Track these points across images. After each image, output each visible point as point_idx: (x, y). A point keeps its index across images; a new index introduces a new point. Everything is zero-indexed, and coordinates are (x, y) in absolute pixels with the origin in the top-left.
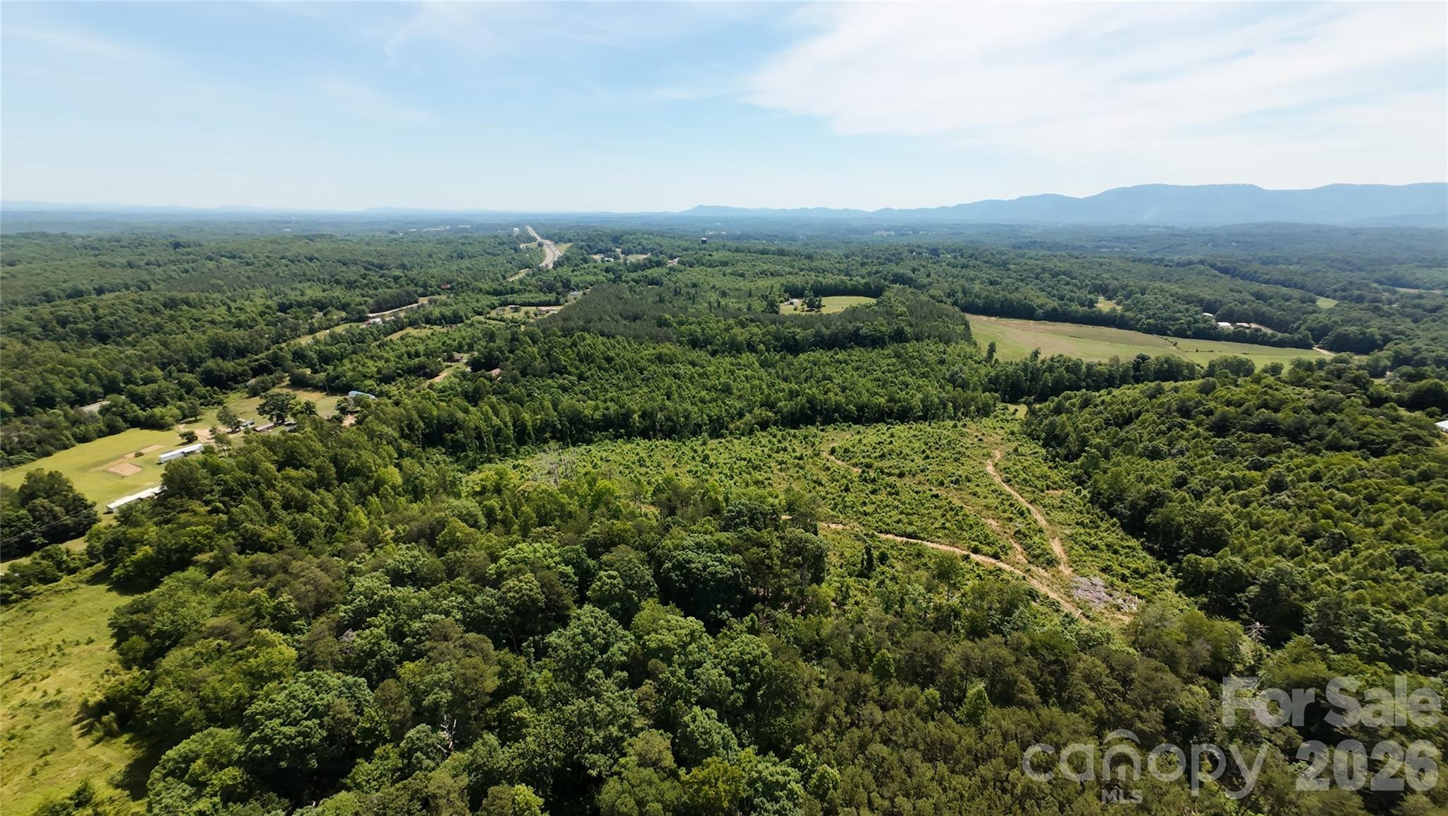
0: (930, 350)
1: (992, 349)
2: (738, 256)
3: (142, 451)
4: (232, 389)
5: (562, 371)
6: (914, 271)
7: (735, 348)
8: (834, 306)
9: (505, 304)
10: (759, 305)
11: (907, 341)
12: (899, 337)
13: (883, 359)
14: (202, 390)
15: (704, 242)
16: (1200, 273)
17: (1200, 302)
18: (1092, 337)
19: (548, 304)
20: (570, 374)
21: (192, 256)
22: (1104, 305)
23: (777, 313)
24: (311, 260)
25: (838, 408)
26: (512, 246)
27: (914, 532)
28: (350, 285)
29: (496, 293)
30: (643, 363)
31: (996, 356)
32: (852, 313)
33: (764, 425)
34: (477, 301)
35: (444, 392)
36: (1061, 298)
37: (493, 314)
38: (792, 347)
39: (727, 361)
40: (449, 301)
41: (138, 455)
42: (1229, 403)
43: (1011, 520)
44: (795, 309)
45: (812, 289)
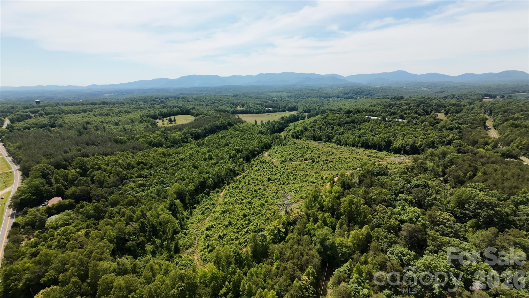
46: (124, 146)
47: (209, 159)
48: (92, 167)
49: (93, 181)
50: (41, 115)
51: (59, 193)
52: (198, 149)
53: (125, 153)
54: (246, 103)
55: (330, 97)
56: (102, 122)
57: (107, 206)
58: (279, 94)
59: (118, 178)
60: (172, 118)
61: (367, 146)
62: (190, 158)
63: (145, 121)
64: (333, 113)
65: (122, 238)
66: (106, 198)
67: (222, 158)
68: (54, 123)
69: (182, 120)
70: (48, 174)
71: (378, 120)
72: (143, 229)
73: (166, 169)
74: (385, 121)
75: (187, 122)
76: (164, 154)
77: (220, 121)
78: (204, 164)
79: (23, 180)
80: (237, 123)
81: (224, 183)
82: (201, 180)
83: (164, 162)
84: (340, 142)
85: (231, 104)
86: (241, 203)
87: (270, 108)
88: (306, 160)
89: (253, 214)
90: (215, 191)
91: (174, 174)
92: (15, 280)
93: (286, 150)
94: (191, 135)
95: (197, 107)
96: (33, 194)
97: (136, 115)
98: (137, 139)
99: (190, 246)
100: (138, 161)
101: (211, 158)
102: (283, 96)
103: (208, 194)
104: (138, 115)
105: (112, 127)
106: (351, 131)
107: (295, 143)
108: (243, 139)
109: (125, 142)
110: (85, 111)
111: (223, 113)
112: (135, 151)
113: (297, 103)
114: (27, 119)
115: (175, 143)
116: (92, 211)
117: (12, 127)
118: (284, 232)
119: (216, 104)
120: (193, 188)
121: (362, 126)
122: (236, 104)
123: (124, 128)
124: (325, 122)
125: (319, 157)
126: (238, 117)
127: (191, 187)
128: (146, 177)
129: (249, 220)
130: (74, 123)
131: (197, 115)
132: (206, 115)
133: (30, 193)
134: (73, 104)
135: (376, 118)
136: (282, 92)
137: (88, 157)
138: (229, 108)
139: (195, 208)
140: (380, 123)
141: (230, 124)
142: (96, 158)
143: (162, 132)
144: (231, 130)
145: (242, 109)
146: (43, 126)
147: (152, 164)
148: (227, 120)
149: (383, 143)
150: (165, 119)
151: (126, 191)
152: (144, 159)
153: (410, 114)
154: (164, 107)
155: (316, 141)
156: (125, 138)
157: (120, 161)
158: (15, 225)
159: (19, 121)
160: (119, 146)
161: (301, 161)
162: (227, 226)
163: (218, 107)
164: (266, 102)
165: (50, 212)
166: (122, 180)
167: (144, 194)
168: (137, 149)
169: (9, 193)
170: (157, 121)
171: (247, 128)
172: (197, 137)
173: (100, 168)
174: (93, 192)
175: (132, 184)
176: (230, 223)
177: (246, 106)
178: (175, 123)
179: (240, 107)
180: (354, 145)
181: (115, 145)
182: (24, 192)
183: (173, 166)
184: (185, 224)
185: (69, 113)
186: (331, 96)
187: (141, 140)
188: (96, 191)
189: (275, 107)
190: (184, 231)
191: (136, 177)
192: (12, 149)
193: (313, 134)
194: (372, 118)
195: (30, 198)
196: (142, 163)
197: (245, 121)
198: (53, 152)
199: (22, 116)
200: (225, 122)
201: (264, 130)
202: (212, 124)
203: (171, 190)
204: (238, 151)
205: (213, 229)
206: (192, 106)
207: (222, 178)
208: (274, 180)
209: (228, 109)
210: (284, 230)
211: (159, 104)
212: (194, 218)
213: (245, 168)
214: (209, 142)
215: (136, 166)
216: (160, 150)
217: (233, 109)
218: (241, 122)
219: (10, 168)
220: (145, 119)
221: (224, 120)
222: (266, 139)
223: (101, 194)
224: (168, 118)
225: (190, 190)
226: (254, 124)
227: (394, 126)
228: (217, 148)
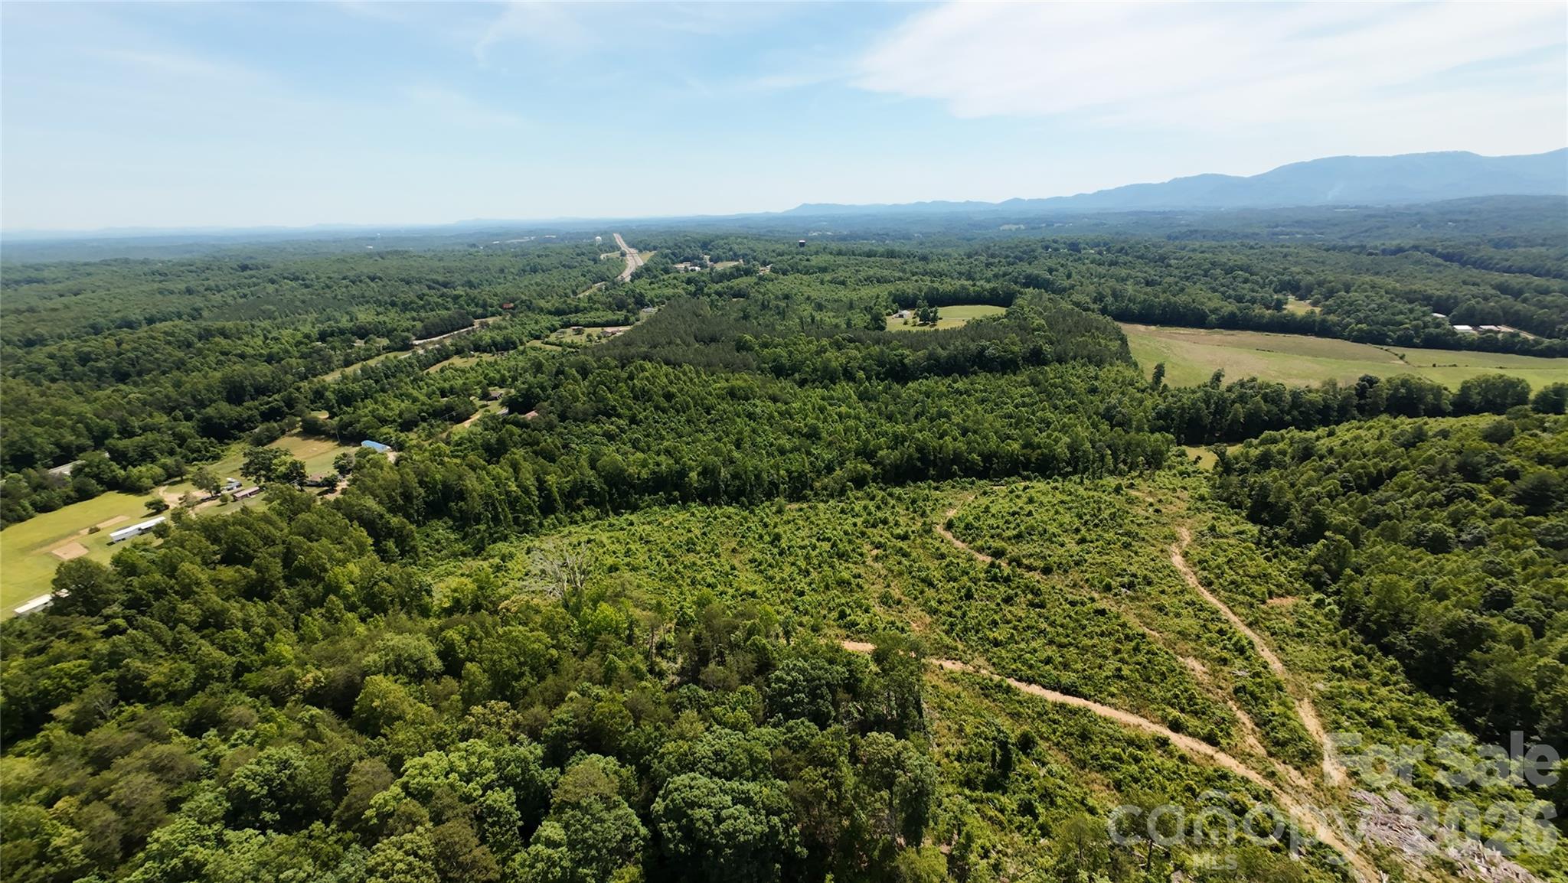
0: (1077, 376)
1: (1160, 372)
2: (841, 260)
3: (98, 526)
4: (236, 439)
5: (610, 413)
6: (1051, 271)
7: (828, 377)
8: (953, 318)
9: (567, 325)
10: (860, 319)
11: (1046, 363)
12: (1036, 358)
13: (1015, 388)
14: (198, 442)
15: (802, 245)
16: (1418, 262)
17: (1427, 299)
18: (1285, 350)
19: (616, 324)
20: (619, 416)
21: (254, 279)
22: (1298, 308)
23: (882, 328)
24: (373, 279)
25: (957, 458)
26: (591, 256)
27: (1073, 684)
28: (406, 307)
29: (558, 312)
30: (711, 401)
31: (1164, 380)
32: (976, 328)
33: (860, 482)
34: (536, 323)
35: (459, 445)
36: (1240, 299)
37: (553, 337)
38: (900, 373)
39: (816, 394)
40: (504, 324)
41: (94, 530)
42: (1542, 460)
43: (1224, 661)
44: (906, 323)
45: (926, 297)
70: (562, 373)
80: (1073, 358)
96: (522, 395)
98: (773, 348)
100: (668, 391)
101: (809, 434)
109: (749, 349)
112: (720, 371)
120: (644, 475)
127: (641, 472)
144: (1017, 376)
152: (681, 390)
166: (596, 414)
170: (904, 312)
171: (1079, 386)
172: (897, 373)
175: (599, 426)
177: (1335, 301)
178: (935, 326)
191: (626, 417)
195: (516, 400)
200: (1015, 350)
216: (740, 381)
225: (633, 477)
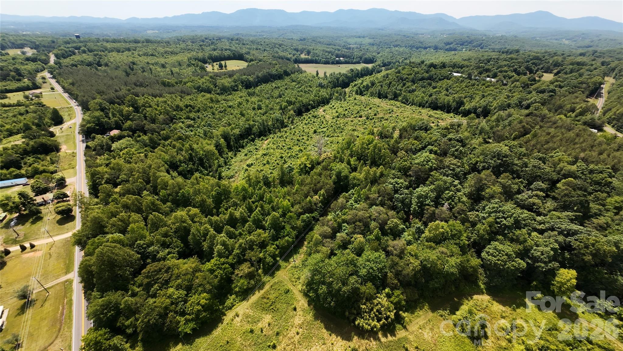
46: (172, 90)
47: (258, 109)
48: (143, 106)
49: (145, 117)
50: (84, 52)
51: (118, 127)
52: (249, 98)
53: (173, 95)
54: (313, 50)
55: (425, 48)
56: (148, 63)
57: (160, 140)
58: (359, 40)
59: (167, 116)
60: (223, 63)
61: (435, 106)
62: (238, 106)
63: (194, 65)
64: (411, 66)
65: (174, 164)
66: (159, 133)
67: (271, 109)
68: (99, 62)
69: (233, 65)
70: (106, 109)
71: (461, 77)
72: (191, 159)
73: (213, 114)
74: (471, 79)
75: (238, 68)
76: (212, 100)
77: (276, 68)
78: (252, 113)
79: (84, 114)
80: (295, 72)
81: (271, 133)
82: (247, 126)
83: (212, 108)
84: (407, 101)
85: (295, 50)
86: (281, 149)
87: (341, 59)
88: (361, 117)
89: (289, 157)
90: (260, 139)
91: (221, 120)
92: (99, 178)
93: (343, 106)
94: (242, 83)
95: (252, 52)
96: (97, 125)
97: (184, 57)
98: (185, 83)
99: (232, 177)
100: (186, 104)
101: (260, 108)
102: (363, 43)
103: (253, 140)
104: (186, 58)
105: (159, 69)
106: (424, 89)
107: (355, 99)
108: (299, 91)
109: (173, 86)
110: (129, 50)
111: (280, 60)
112: (183, 95)
113: (379, 53)
114: (71, 55)
115: (224, 90)
116: (147, 141)
117: (60, 63)
118: (309, 168)
119: (276, 49)
120: (238, 133)
121: (439, 84)
122: (301, 50)
123: (172, 71)
124: (397, 77)
125: (375, 115)
126: (298, 66)
127: (237, 131)
128: (194, 119)
129: (285, 160)
130: (120, 62)
131: (252, 60)
132: (260, 61)
133: (94, 123)
134: (114, 41)
135: (460, 75)
136: (364, 37)
137: (138, 96)
138: (291, 55)
139: (240, 151)
140: (462, 81)
141: (287, 74)
142: (145, 98)
143: (211, 77)
144: (287, 80)
145: (307, 57)
146: (89, 64)
147: (199, 108)
148: (284, 68)
149: (454, 105)
150: (215, 64)
151: (175, 129)
152: (192, 103)
153: (506, 72)
154: (215, 50)
155: (380, 98)
156: (173, 81)
157: (169, 103)
158: (87, 147)
159: (64, 58)
160: (167, 89)
161: (355, 117)
162: (265, 165)
163: (277, 52)
164: (339, 50)
165: (114, 139)
166: (172, 120)
167: (192, 133)
168: (185, 93)
169: (75, 124)
170: (206, 65)
171: (305, 80)
172: (248, 85)
173: (150, 106)
174: (147, 126)
175: (181, 124)
176: (268, 163)
177: (312, 54)
178: (226, 69)
179: (305, 55)
180: (421, 105)
181: (163, 87)
182: (89, 122)
183: (220, 112)
184: (228, 161)
185: (112, 51)
186: (427, 46)
187: (189, 84)
188: (149, 126)
189: (349, 57)
190: (227, 167)
191: (184, 118)
192: (66, 85)
193: (379, 90)
194: (455, 74)
195: (94, 128)
196: (190, 106)
197: (305, 72)
198: (105, 90)
199: (66, 52)
200: (281, 71)
201: (325, 82)
202: (265, 71)
203: (217, 132)
204: (290, 103)
205: (253, 166)
206: (247, 50)
207: (268, 128)
208: (320, 132)
209: (289, 56)
210: (310, 166)
211: (209, 45)
212: (237, 159)
213: (295, 121)
214: (261, 91)
215: (184, 108)
216: (208, 96)
217: (295, 56)
218: (300, 71)
219: (69, 104)
220: (193, 62)
221: (280, 68)
222: (324, 93)
223: (154, 129)
224: (218, 63)
225: (234, 135)
226: (315, 75)
227: (478, 85)
228: (268, 98)
